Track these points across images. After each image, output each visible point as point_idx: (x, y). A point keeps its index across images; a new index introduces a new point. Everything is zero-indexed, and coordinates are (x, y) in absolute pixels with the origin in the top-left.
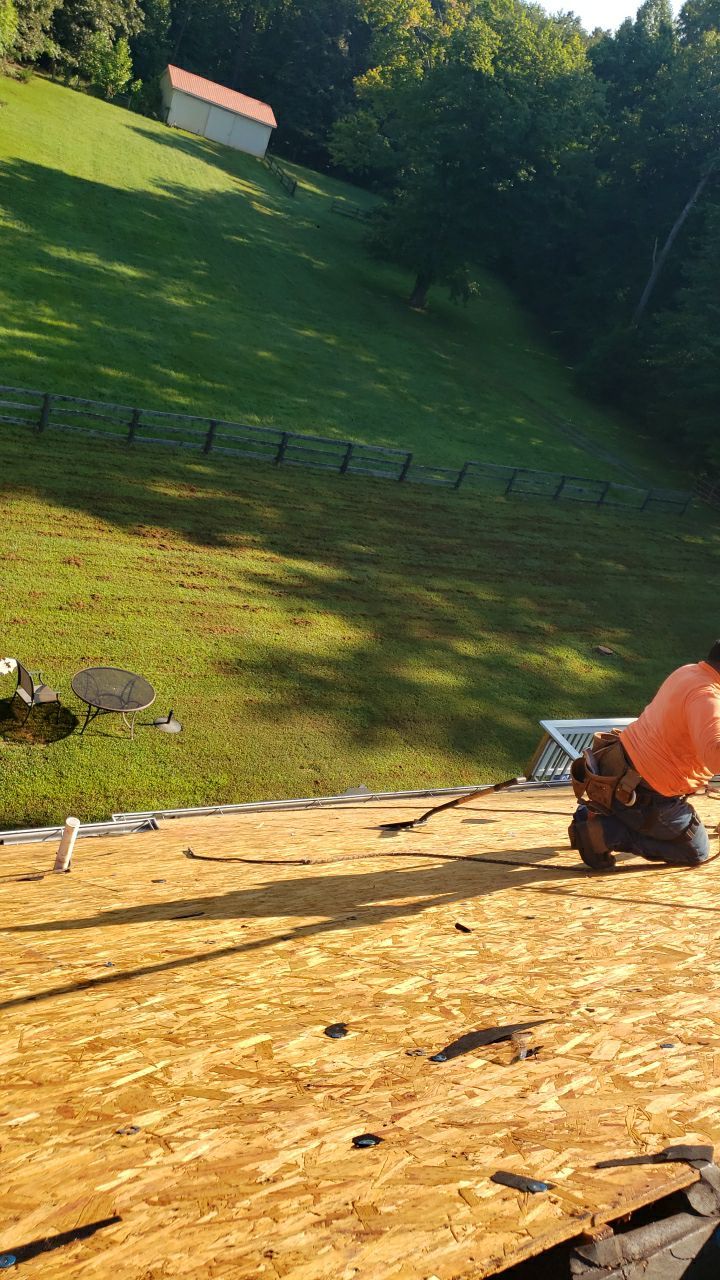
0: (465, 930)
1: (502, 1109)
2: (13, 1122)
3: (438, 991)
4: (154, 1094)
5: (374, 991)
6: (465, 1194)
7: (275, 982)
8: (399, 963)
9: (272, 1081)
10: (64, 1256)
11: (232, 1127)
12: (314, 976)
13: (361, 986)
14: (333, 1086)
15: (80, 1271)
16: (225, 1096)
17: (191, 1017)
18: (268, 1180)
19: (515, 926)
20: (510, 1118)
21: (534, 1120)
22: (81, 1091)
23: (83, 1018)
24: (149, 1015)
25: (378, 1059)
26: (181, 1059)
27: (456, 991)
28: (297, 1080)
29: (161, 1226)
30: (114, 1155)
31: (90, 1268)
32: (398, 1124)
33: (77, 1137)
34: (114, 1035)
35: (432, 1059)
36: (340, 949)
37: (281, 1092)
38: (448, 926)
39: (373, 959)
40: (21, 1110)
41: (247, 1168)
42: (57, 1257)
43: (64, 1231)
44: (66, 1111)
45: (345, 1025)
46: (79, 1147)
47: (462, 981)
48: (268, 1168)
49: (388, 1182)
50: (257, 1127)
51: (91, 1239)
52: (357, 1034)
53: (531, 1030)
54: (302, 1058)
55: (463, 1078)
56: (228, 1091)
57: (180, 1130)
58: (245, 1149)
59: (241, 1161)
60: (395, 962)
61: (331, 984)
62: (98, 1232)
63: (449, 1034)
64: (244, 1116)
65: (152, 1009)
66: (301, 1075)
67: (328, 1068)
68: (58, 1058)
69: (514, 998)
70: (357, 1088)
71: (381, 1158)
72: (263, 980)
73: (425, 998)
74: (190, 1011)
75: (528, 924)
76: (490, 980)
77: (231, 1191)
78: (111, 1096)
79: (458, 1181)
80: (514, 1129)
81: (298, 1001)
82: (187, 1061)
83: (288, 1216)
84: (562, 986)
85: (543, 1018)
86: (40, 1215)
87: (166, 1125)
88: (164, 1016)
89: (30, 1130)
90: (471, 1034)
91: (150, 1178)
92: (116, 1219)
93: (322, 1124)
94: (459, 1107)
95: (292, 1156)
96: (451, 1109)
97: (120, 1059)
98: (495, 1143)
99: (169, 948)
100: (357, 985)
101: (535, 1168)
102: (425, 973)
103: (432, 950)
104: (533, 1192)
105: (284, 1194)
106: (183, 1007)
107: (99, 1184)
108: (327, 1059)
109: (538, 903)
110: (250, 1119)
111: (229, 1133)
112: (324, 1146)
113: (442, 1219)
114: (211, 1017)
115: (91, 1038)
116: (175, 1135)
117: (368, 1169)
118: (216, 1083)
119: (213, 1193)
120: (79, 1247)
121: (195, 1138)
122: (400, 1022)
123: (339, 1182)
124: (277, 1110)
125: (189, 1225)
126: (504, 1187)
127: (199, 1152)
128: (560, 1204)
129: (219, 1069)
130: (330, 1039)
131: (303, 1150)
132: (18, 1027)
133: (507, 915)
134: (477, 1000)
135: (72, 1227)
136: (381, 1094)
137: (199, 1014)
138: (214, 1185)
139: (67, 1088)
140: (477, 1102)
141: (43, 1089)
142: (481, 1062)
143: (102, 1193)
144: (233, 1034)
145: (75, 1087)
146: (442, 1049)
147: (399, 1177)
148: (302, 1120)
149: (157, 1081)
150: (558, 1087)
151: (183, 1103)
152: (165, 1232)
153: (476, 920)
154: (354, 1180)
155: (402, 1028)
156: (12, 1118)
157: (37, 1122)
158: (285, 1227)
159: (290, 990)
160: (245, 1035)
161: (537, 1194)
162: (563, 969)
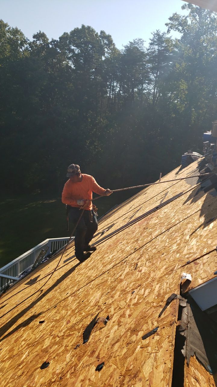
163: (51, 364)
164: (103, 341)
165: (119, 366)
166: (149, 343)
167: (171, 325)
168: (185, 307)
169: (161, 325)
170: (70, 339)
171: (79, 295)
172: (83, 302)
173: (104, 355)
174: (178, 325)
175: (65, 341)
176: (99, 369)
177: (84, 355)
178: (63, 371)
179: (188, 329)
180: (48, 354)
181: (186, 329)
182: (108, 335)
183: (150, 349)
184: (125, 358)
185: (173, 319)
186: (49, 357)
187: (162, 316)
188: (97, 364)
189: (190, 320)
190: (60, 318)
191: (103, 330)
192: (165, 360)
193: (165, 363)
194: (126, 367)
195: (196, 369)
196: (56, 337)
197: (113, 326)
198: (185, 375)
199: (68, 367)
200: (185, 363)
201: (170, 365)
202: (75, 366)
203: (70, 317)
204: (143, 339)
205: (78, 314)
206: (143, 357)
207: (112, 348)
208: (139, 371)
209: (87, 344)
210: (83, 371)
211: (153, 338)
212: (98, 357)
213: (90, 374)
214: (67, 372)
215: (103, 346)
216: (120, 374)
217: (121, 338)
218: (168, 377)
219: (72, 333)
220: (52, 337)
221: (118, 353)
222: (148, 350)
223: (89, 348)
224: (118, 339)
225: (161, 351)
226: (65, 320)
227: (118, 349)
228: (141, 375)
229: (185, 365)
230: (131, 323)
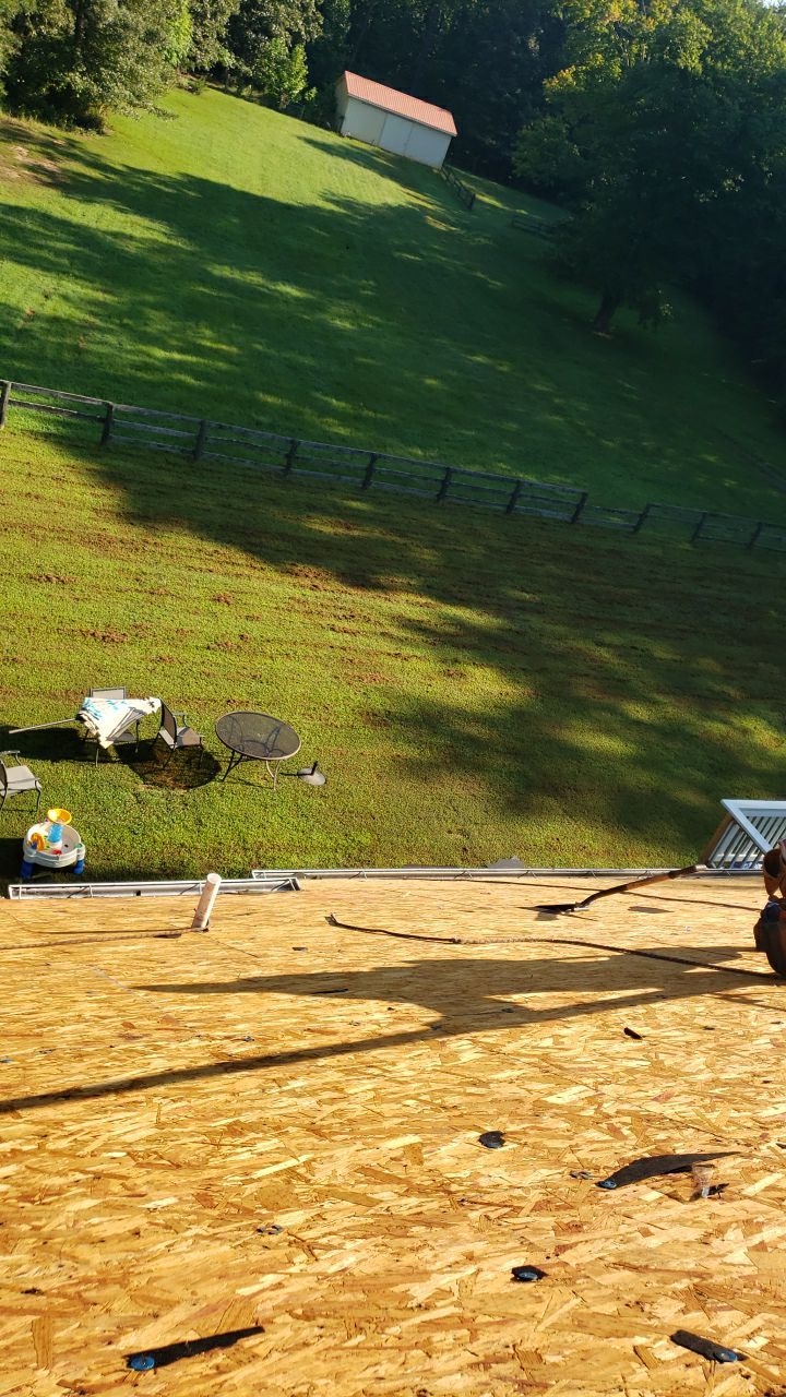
0: (636, 1037)
1: (681, 1254)
2: (151, 1205)
3: (605, 1105)
4: (297, 1191)
5: (534, 1096)
6: (641, 1353)
7: (425, 1076)
8: (560, 1068)
9: (421, 1191)
10: (204, 1365)
11: (379, 1240)
12: (467, 1073)
13: (517, 1090)
14: (489, 1204)
15: (221, 1385)
16: (372, 1203)
17: (335, 1107)
18: (420, 1306)
19: (692, 1036)
20: (691, 1266)
21: (719, 1273)
22: (220, 1178)
23: (222, 1098)
24: (291, 1101)
25: (539, 1178)
26: (325, 1154)
27: (626, 1107)
28: (450, 1193)
29: (306, 1345)
30: (256, 1256)
31: (230, 1382)
32: (564, 1257)
33: (216, 1230)
34: (254, 1119)
35: (600, 1185)
36: (495, 1045)
37: (432, 1205)
38: (615, 1030)
39: (533, 1060)
40: (161, 1192)
41: (396, 1289)
42: (197, 1366)
43: (205, 1336)
44: (205, 1199)
45: (502, 1134)
46: (218, 1242)
47: (632, 1096)
48: (420, 1292)
49: (553, 1325)
50: (406, 1243)
51: (232, 1349)
52: (515, 1146)
53: (713, 1162)
54: (453, 1168)
55: (635, 1212)
56: (376, 1196)
57: (324, 1235)
58: (394, 1266)
59: (391, 1280)
60: (556, 1066)
61: (486, 1084)
62: (239, 1341)
63: (618, 1157)
64: (393, 1228)
65: (294, 1093)
66: (454, 1187)
67: (483, 1182)
68: (196, 1139)
69: (692, 1122)
70: (516, 1210)
71: (545, 1297)
72: (412, 1073)
73: (590, 1112)
74: (333, 1101)
75: (707, 1035)
76: (664, 1098)
77: (380, 1313)
78: (251, 1188)
79: (633, 1335)
80: (696, 1280)
81: (451, 1100)
82: (331, 1157)
83: (443, 1352)
84: (749, 1114)
85: (727, 1150)
86: (179, 1314)
87: (309, 1228)
88: (307, 1103)
89: (169, 1216)
90: (644, 1160)
91: (295, 1286)
92: (258, 1330)
93: (478, 1247)
94: (631, 1246)
95: (446, 1281)
96: (623, 1247)
97: (261, 1147)
98: (675, 1295)
99: (312, 1026)
100: (514, 1088)
101: (722, 1332)
102: (590, 1081)
103: (597, 1057)
104: (722, 1361)
105: (436, 1325)
106: (326, 1095)
107: (240, 1287)
108: (483, 1172)
109: (718, 1012)
110: (399, 1232)
111: (376, 1246)
112: (481, 1274)
113: (616, 1379)
114: (357, 1110)
115: (230, 1120)
116: (320, 1241)
117: (530, 1308)
118: (362, 1185)
119: (360, 1313)
120: (220, 1357)
121: (340, 1247)
122: (563, 1137)
123: (498, 1319)
124: (429, 1224)
125: (336, 1348)
126: (687, 1351)
127: (346, 1263)
128: (753, 1379)
129: (364, 1170)
130: (485, 1149)
131: (458, 1276)
132: (156, 1100)
133: (683, 1023)
134: (649, 1119)
135: (212, 1332)
136: (543, 1219)
137: (343, 1105)
138: (361, 1304)
139: (207, 1174)
140: (653, 1242)
141: (182, 1172)
142: (655, 1195)
143: (243, 1298)
144: (380, 1131)
145: (214, 1173)
146: (611, 1174)
147: (565, 1321)
148: (455, 1241)
149: (300, 1177)
150: (746, 1235)
151: (327, 1205)
152: (310, 1352)
153: (647, 1025)
154: (516, 1318)
155: (567, 1143)
156: (150, 1200)
157: (176, 1208)
158: (439, 1363)
159: (442, 1086)
160: (392, 1134)
161: (726, 1364)
162: (749, 1091)
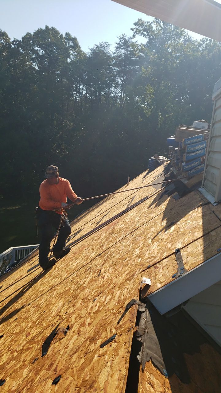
163: (7, 381)
164: (61, 353)
165: (76, 377)
166: (106, 351)
167: (128, 331)
168: (143, 312)
169: (119, 331)
170: (29, 353)
171: (41, 306)
172: (45, 313)
173: (62, 367)
174: (135, 331)
175: (24, 355)
176: (55, 382)
177: (41, 368)
178: (20, 387)
179: (145, 334)
180: (4, 371)
181: (143, 334)
182: (67, 346)
183: (106, 357)
184: (82, 368)
185: (131, 325)
186: (6, 374)
187: (121, 323)
188: (54, 377)
189: (148, 325)
190: (20, 331)
191: (62, 340)
192: (120, 367)
193: (120, 371)
194: (82, 378)
195: (151, 374)
196: (14, 352)
197: (72, 336)
198: (139, 381)
199: (25, 383)
200: (140, 369)
201: (125, 372)
202: (31, 381)
203: (30, 329)
204: (101, 348)
205: (38, 325)
206: (100, 366)
207: (70, 359)
208: (95, 381)
209: (46, 356)
210: (39, 385)
211: (111, 346)
212: (55, 370)
213: (46, 388)
214: (24, 388)
215: (61, 357)
216: (76, 386)
217: (79, 348)
218: (121, 385)
219: (31, 346)
220: (10, 352)
221: (75, 364)
222: (104, 358)
223: (47, 361)
224: (77, 350)
225: (117, 358)
226: (25, 332)
227: (76, 360)
228: (96, 385)
229: (141, 371)
230: (91, 332)
